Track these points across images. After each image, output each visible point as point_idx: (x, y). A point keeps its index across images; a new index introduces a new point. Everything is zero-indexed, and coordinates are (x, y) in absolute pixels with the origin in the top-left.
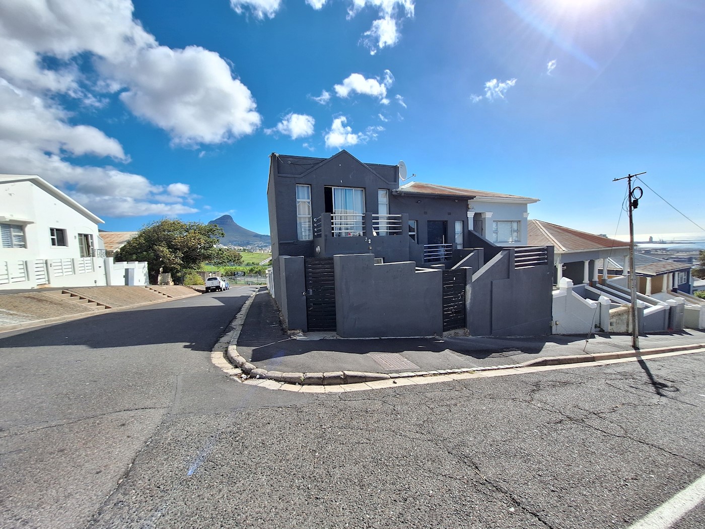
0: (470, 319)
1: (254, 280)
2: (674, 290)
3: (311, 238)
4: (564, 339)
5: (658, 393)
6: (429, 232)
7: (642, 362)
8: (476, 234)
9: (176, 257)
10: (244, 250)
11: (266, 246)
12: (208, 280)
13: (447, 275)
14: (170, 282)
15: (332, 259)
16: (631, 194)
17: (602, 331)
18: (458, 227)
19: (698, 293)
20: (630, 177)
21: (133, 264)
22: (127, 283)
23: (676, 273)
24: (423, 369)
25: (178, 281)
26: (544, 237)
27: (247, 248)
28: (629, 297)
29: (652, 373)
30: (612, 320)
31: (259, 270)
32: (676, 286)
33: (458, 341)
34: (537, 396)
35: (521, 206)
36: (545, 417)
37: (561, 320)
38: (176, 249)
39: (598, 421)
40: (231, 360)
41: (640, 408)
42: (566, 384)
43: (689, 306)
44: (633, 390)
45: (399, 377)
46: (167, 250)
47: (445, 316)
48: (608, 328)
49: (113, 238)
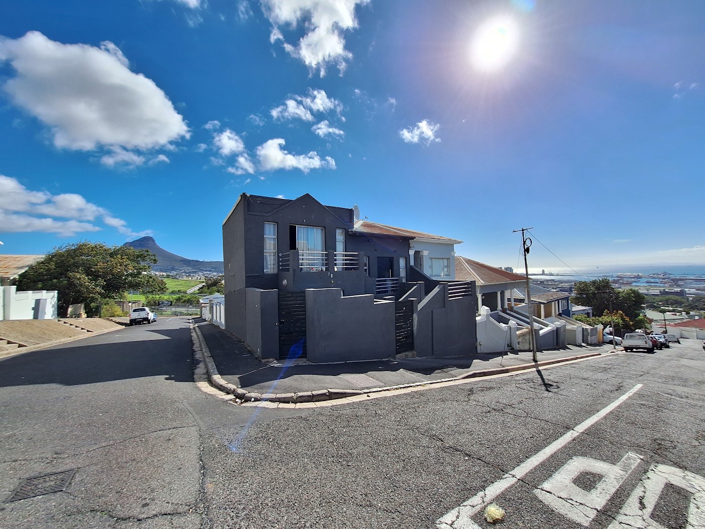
0: (416, 342)
1: (183, 310)
2: (560, 315)
3: (276, 271)
4: (486, 357)
5: (547, 390)
6: (378, 267)
7: (539, 372)
8: (416, 269)
9: (96, 286)
10: (168, 276)
11: (195, 272)
12: (134, 311)
13: (398, 306)
14: (83, 314)
15: (304, 292)
16: (524, 243)
17: (513, 349)
18: (402, 262)
19: (575, 316)
20: (523, 230)
21: (41, 294)
22: (36, 316)
23: (560, 301)
24: (387, 385)
25: (92, 313)
26: (466, 271)
27: (171, 274)
28: (528, 320)
29: (544, 378)
30: (518, 340)
31: (189, 299)
32: (561, 312)
33: (409, 362)
34: (472, 397)
35: (449, 246)
36: (479, 410)
37: (484, 340)
38: (97, 276)
39: (511, 409)
40: (221, 388)
41: (536, 400)
42: (491, 388)
43: (569, 327)
44: (533, 390)
45: (370, 392)
46: (86, 278)
47: (398, 341)
48: (517, 347)
49: (9, 262)
